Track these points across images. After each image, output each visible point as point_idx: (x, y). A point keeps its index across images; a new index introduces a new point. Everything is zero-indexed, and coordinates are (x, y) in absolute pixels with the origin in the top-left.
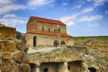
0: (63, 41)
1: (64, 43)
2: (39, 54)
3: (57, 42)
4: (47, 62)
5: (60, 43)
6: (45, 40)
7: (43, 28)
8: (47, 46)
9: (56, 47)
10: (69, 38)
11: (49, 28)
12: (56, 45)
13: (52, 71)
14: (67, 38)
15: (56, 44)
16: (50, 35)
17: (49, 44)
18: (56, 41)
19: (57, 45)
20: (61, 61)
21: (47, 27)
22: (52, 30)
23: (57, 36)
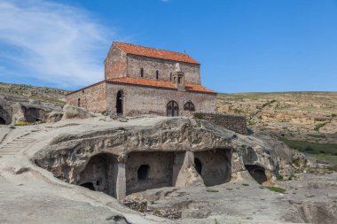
0: (190, 103)
1: (191, 106)
2: (123, 132)
3: (175, 105)
4: (143, 149)
5: (181, 106)
6: (146, 99)
7: (142, 70)
8: (151, 112)
9: (173, 115)
10: (206, 95)
11: (157, 72)
12: (173, 112)
13: (158, 171)
14: (201, 95)
15: (172, 108)
16: (159, 88)
17: (155, 108)
18: (173, 102)
19: (176, 112)
20: (180, 149)
21: (153, 69)
22: (164, 76)
23: (176, 90)
